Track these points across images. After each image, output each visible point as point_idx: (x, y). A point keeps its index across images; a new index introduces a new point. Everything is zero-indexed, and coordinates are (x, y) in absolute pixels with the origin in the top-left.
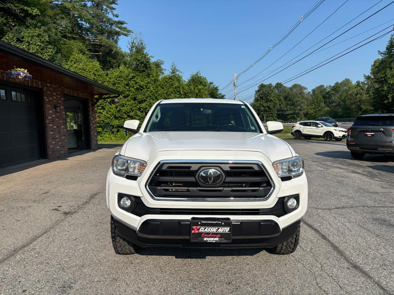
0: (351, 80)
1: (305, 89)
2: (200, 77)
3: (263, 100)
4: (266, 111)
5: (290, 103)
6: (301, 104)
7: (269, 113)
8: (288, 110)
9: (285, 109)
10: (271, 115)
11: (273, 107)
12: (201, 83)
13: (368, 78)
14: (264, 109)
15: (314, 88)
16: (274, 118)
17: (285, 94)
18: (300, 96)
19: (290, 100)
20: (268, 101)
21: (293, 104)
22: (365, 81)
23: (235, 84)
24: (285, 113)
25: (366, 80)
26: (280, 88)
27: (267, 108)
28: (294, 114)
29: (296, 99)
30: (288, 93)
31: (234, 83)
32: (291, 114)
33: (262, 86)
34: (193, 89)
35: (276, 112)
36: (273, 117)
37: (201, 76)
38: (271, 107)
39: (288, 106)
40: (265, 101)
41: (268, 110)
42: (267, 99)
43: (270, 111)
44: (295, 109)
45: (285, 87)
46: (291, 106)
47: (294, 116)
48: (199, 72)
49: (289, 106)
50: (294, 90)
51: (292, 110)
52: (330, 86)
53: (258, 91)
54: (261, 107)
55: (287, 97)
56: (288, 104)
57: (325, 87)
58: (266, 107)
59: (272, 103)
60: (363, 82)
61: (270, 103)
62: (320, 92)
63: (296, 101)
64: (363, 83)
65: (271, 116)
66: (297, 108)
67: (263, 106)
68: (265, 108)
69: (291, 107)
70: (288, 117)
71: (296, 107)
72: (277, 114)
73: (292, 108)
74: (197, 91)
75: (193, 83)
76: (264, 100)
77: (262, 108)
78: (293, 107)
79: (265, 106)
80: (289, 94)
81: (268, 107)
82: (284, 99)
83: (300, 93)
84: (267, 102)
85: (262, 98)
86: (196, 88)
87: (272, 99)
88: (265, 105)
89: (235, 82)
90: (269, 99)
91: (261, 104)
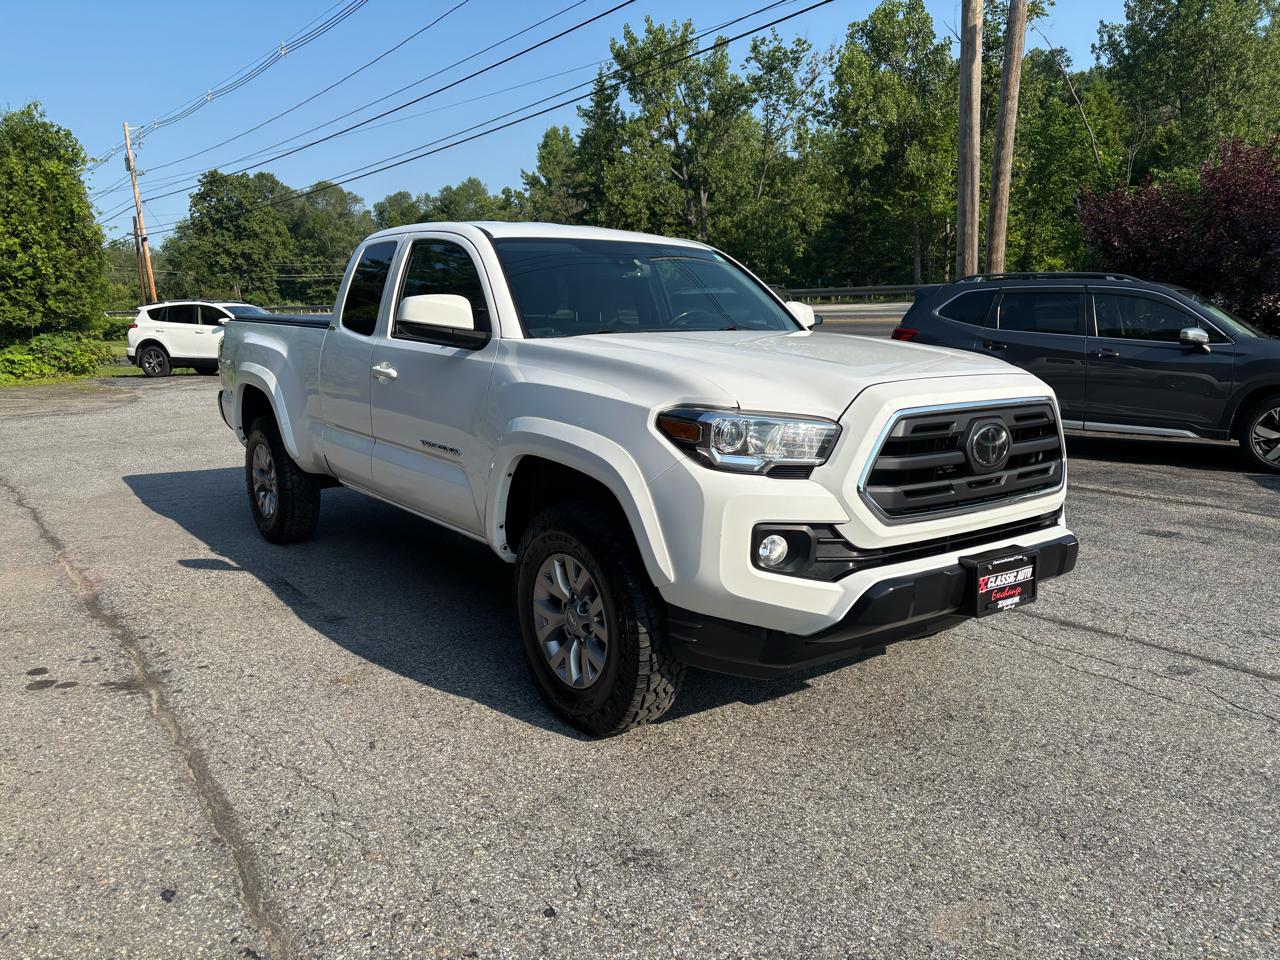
0: (483, 183)
1: (356, 200)
2: (44, 124)
3: (226, 233)
4: (237, 269)
5: (310, 244)
6: (346, 251)
7: (251, 279)
8: (306, 269)
9: (298, 265)
10: (258, 284)
11: (262, 257)
12: (52, 151)
13: (533, 182)
14: (230, 264)
15: (381, 199)
16: (271, 295)
17: (288, 212)
18: (342, 222)
19: (310, 235)
20: (240, 234)
21: (322, 251)
22: (526, 190)
23: (132, 164)
24: (300, 280)
25: (528, 187)
26: (272, 191)
27: (240, 261)
28: (327, 282)
29: (330, 233)
30: (302, 210)
31: (127, 160)
32: (317, 282)
33: (213, 180)
34: (19, 171)
35: (275, 276)
36: (266, 292)
37: (46, 120)
38: (255, 257)
39: (306, 257)
40: (231, 234)
41: (245, 268)
42: (238, 227)
43: (252, 271)
44: (328, 268)
45: (287, 189)
46: (315, 256)
47: (328, 288)
48: (36, 107)
49: (308, 253)
50: (321, 203)
51: (321, 270)
52: (427, 196)
53: (202, 197)
54: (218, 254)
55: (297, 224)
56: (304, 250)
57: (414, 199)
58: (236, 256)
59: (257, 242)
60: (520, 193)
61: (251, 244)
62: (401, 214)
63: (332, 239)
64: (519, 195)
65: (259, 288)
66: (337, 264)
67: (228, 253)
68: (234, 259)
69: (317, 259)
70: (308, 291)
71: (332, 258)
72: (278, 282)
73: (320, 262)
74: (41, 183)
75: (15, 148)
76: (228, 230)
77: (224, 260)
78: (321, 258)
79: (235, 254)
80: (304, 214)
81: (243, 255)
82: (290, 230)
83: (341, 215)
84: (241, 240)
85: (219, 223)
86: (33, 168)
87: (257, 228)
88: (232, 247)
89: (131, 158)
90: (245, 229)
91: (218, 244)
